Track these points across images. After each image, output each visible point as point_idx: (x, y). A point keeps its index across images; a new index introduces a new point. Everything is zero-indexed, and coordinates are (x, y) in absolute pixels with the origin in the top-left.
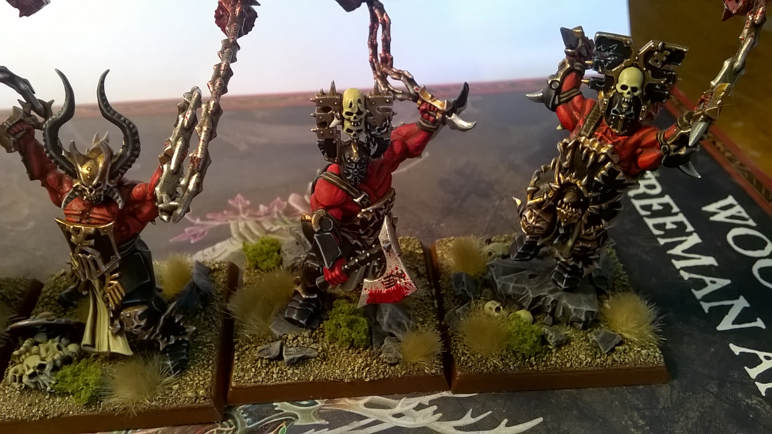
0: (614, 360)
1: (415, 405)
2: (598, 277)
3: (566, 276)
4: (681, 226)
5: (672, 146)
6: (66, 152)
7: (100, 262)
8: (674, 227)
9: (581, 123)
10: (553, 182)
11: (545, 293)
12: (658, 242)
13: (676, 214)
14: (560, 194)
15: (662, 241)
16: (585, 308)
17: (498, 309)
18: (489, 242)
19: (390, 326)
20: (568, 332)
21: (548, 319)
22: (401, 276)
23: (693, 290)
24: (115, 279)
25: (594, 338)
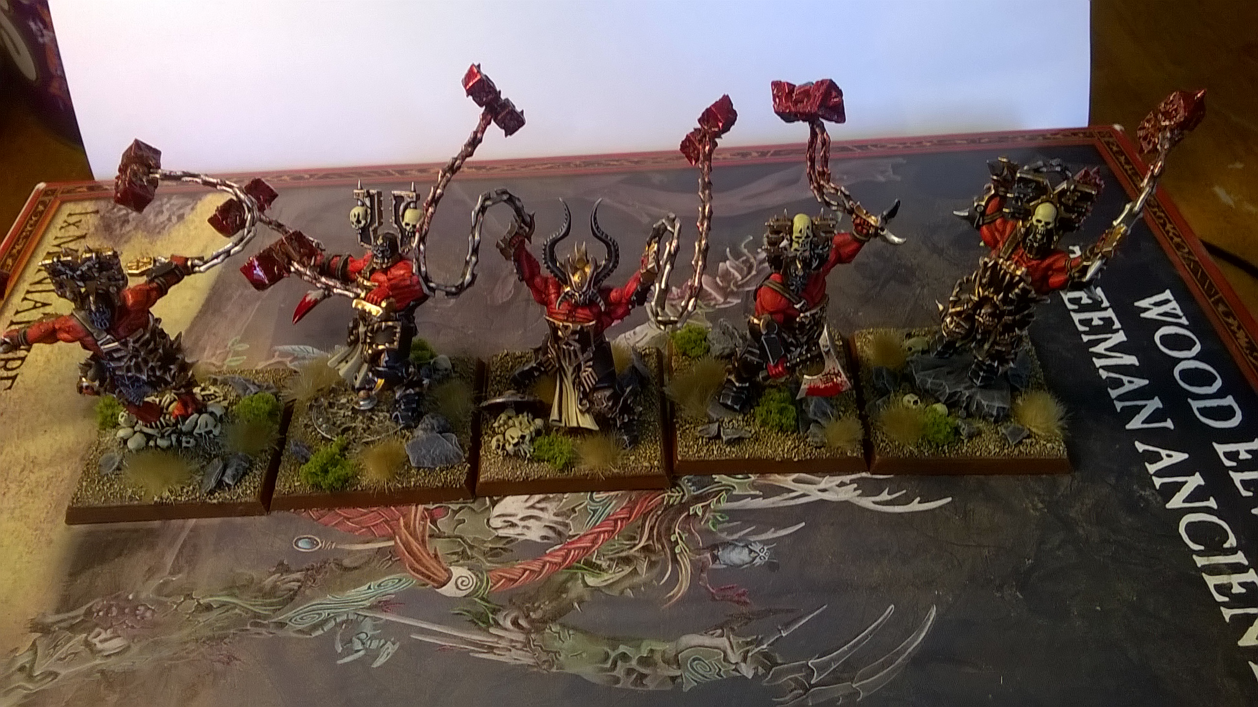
0: (1020, 451)
1: (838, 482)
2: (1013, 375)
3: (981, 374)
4: (1108, 321)
5: (1076, 275)
6: (561, 264)
7: (579, 354)
8: (1101, 323)
9: (1001, 245)
10: (974, 294)
11: (962, 389)
12: (1082, 339)
13: (1106, 309)
14: (979, 305)
15: (1085, 338)
16: (997, 404)
17: (916, 402)
18: (909, 336)
19: (815, 414)
20: (981, 425)
21: (962, 413)
22: (838, 375)
23: (1109, 389)
24: (589, 367)
25: (1004, 431)
